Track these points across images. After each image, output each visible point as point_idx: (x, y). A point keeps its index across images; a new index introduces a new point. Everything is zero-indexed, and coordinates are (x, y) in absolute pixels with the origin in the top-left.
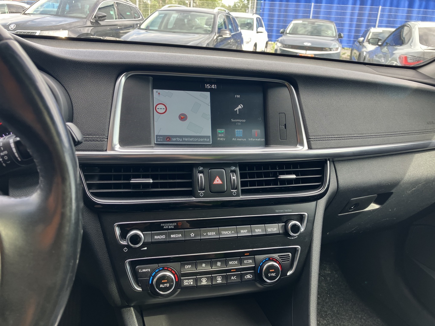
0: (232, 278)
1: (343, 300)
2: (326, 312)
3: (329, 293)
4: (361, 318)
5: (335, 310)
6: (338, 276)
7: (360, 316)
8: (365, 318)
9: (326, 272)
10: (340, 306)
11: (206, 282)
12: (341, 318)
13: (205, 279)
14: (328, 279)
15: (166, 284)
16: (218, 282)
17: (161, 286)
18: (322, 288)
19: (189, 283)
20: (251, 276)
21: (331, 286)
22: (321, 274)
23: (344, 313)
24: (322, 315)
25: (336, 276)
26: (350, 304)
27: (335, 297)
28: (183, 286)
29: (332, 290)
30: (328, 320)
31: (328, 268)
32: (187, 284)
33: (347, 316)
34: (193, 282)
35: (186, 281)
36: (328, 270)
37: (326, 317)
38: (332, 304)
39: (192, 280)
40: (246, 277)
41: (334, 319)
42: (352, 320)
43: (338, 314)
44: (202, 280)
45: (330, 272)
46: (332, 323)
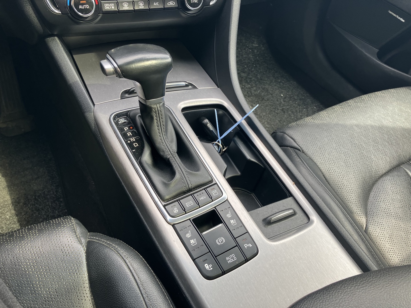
0: (154, 4)
1: (266, 69)
2: (251, 78)
3: (255, 63)
4: (280, 82)
5: (259, 76)
6: (264, 49)
7: (279, 81)
8: (283, 82)
9: (254, 45)
10: (264, 73)
11: (128, 7)
12: (263, 83)
13: (127, 4)
14: (256, 51)
15: (85, 6)
16: (140, 7)
17: (80, 7)
18: (249, 60)
19: (111, 7)
20: (173, 3)
21: (257, 58)
22: (249, 47)
23: (267, 79)
24: (247, 81)
25: (263, 48)
26: (272, 72)
27: (260, 67)
28: (105, 10)
29: (258, 61)
30: (252, 84)
31: (255, 41)
32: (108, 8)
33: (269, 81)
34: (114, 6)
35: (107, 5)
36: (256, 44)
37: (250, 83)
38: (256, 72)
39: (113, 5)
40: (169, 4)
41: (257, 84)
42: (272, 83)
43: (261, 79)
44: (124, 4)
45: (257, 45)
46: (255, 87)
